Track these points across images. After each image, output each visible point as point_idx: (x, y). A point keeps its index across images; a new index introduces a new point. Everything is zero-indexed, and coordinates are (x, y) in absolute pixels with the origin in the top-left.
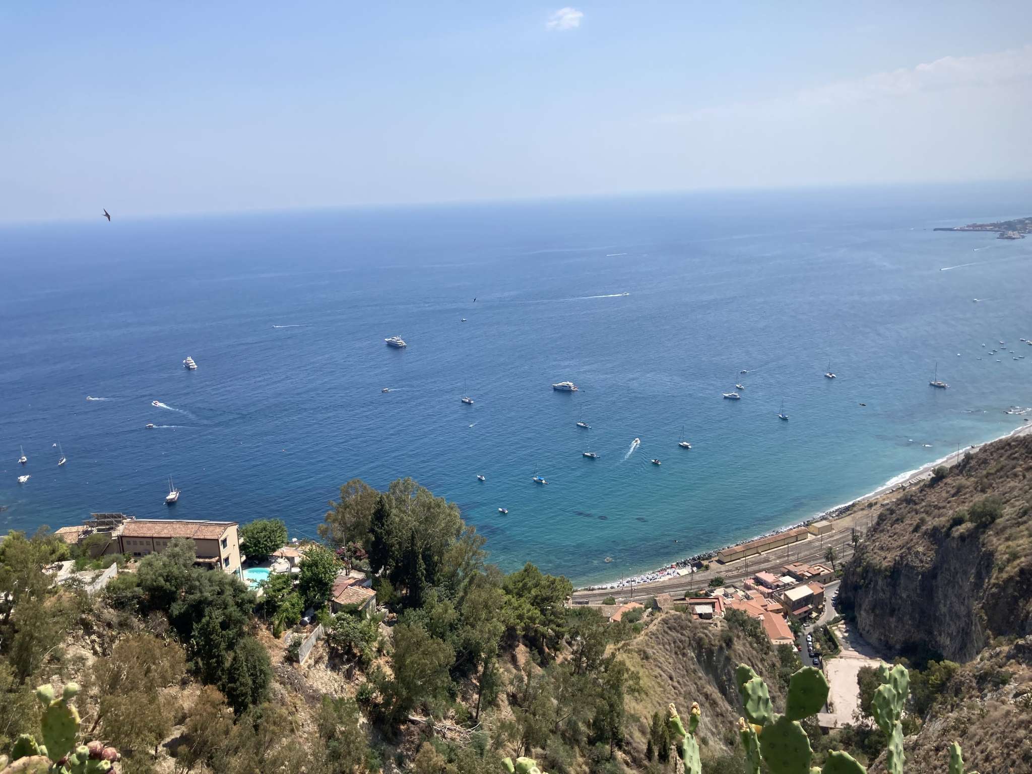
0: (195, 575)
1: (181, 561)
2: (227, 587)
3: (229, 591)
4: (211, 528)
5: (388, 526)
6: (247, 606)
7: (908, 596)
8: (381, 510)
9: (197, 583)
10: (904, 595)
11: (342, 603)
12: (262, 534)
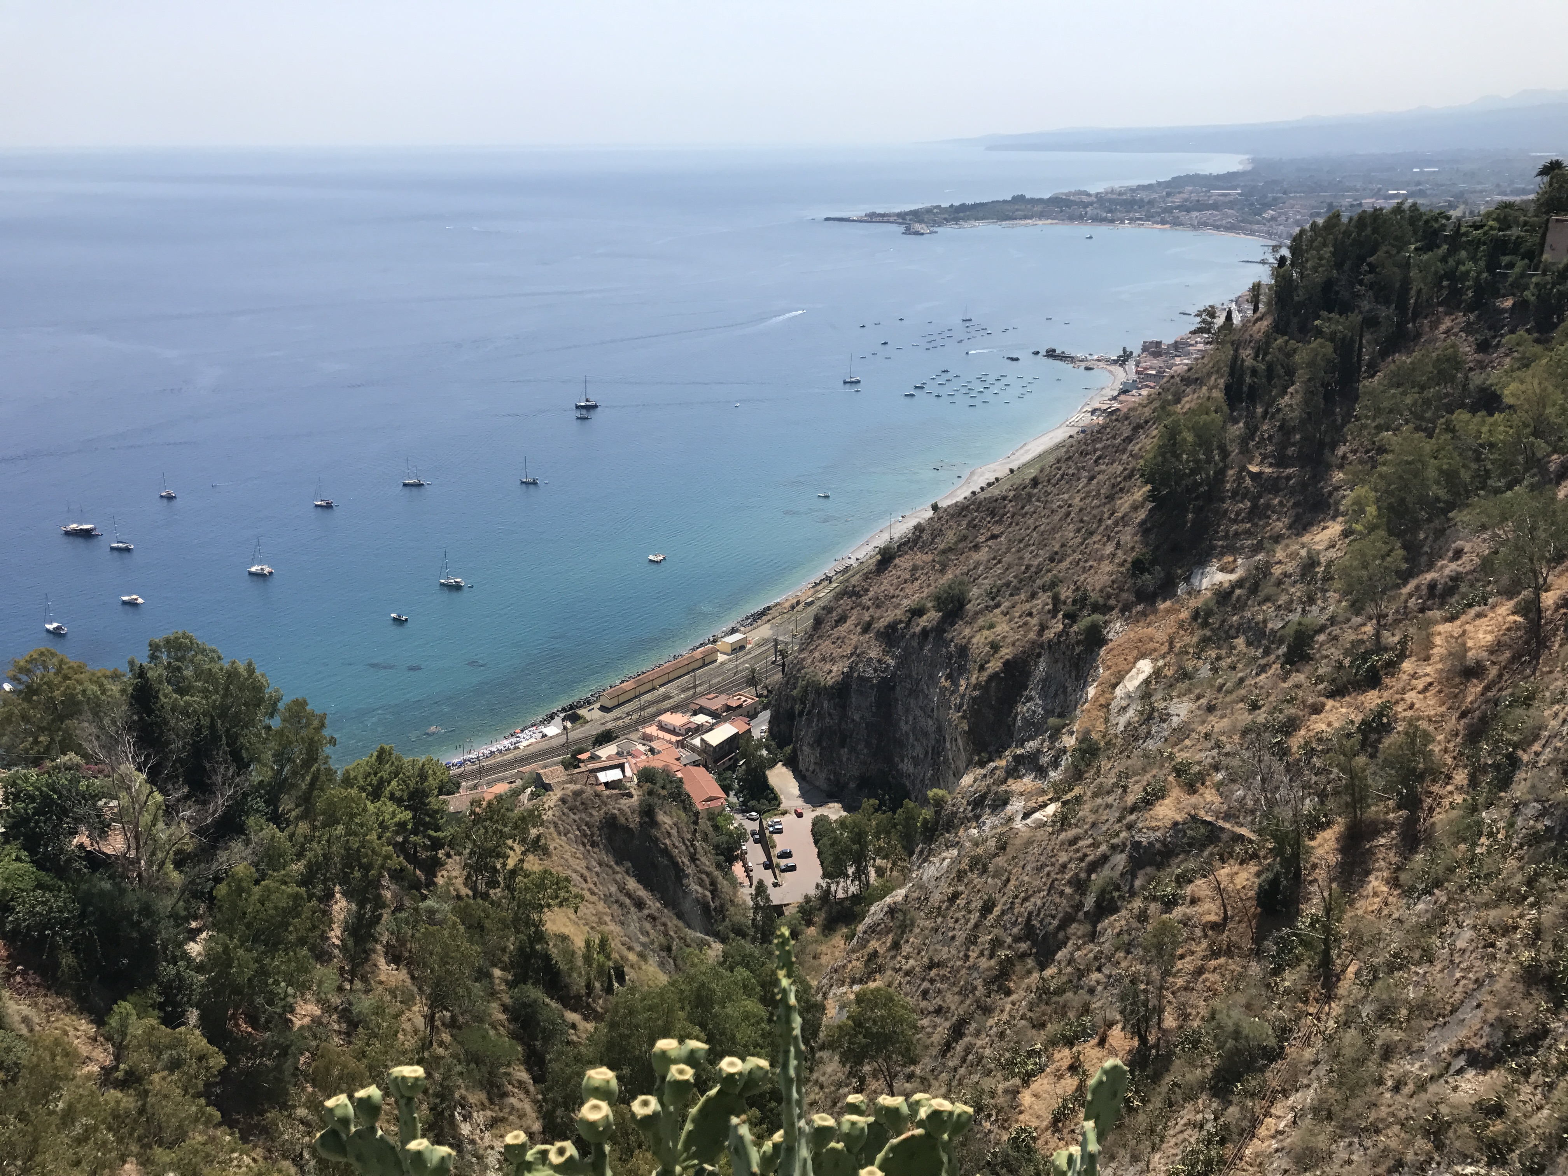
7: (861, 718)
8: (144, 686)
10: (857, 717)
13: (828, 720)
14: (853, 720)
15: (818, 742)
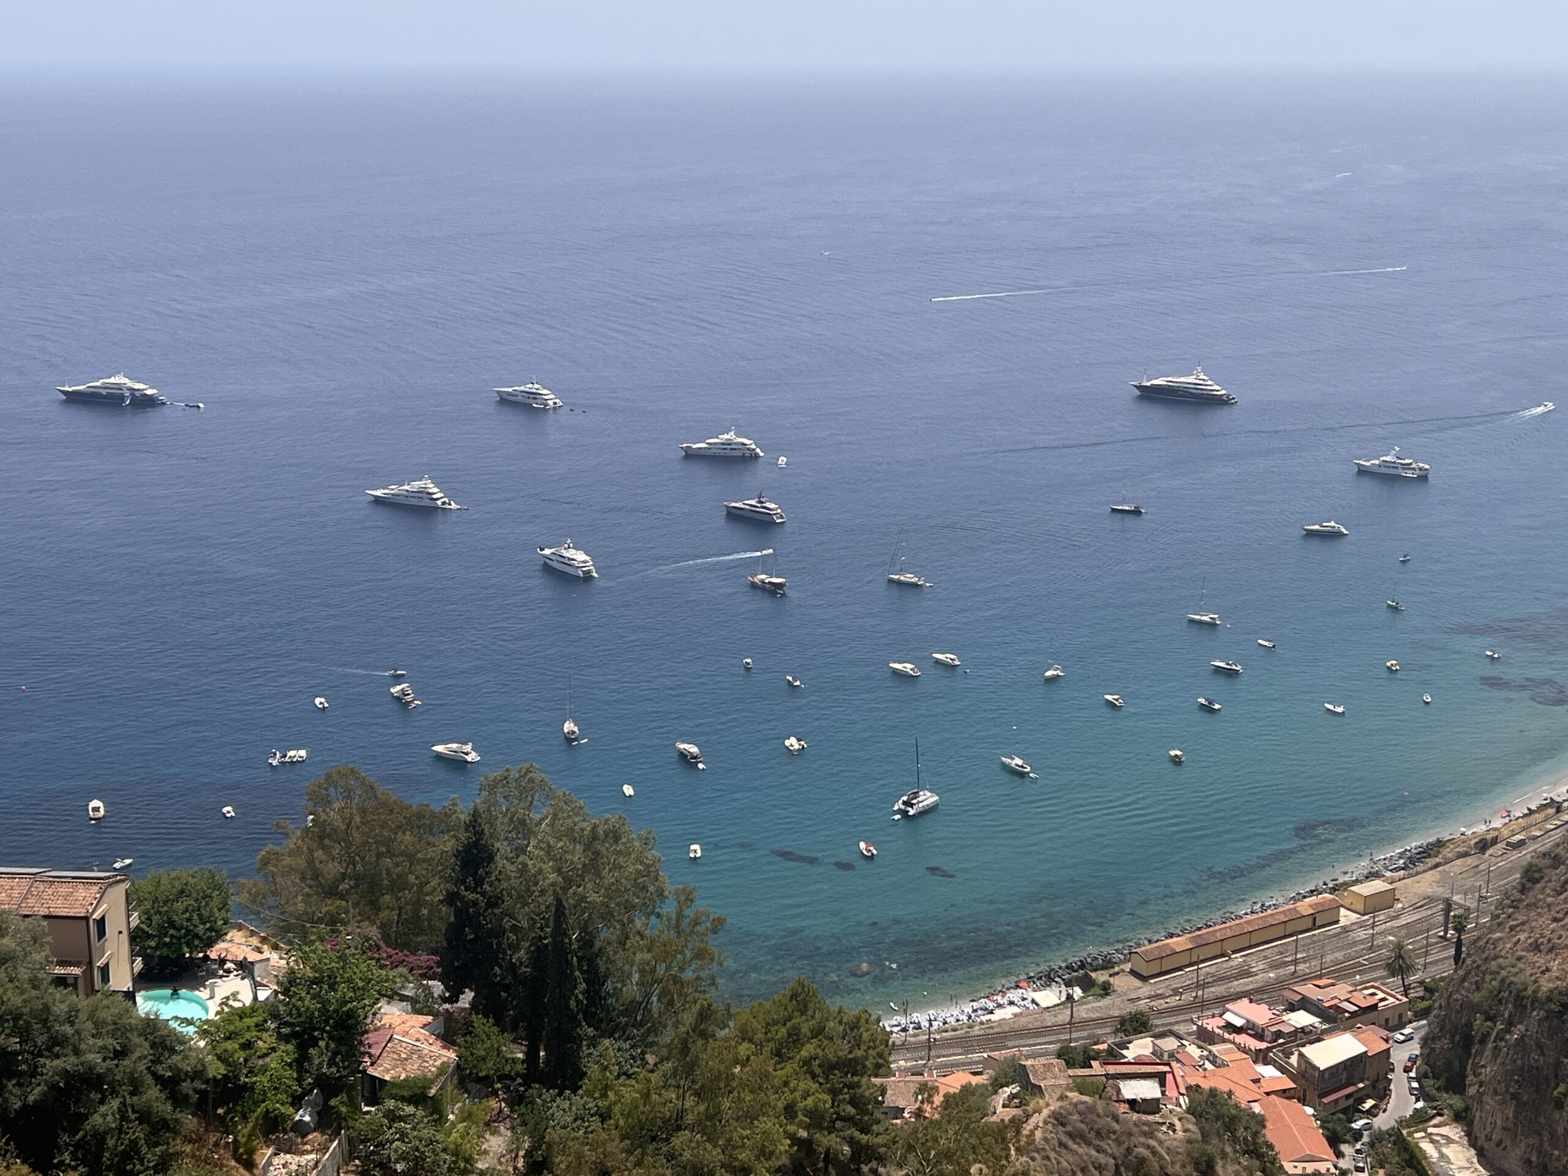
0: (60, 1009)
1: (24, 973)
2: (136, 1039)
3: (142, 1048)
4: (64, 889)
5: (491, 884)
6: (186, 1087)
8: (476, 845)
9: (68, 1029)
11: (387, 1078)
12: (179, 906)
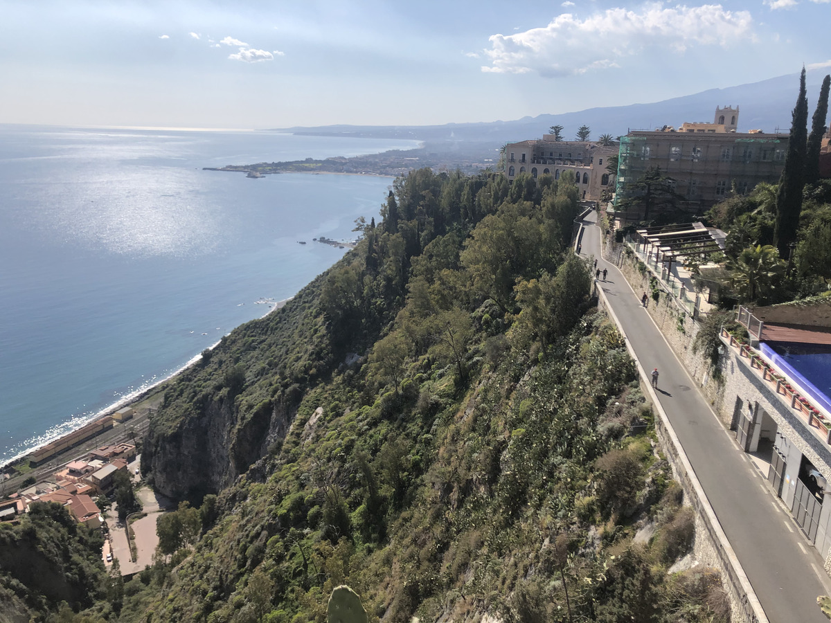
13: (169, 456)
14: (184, 455)
15: (164, 470)
